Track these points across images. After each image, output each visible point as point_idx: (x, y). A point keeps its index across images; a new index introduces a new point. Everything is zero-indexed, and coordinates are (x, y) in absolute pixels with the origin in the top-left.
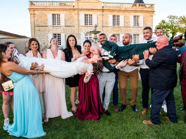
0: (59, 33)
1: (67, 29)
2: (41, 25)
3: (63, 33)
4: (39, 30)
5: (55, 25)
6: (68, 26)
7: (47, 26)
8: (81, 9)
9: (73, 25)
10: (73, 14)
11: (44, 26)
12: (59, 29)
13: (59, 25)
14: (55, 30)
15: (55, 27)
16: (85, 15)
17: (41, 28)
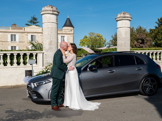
0: (15, 46)
1: (20, 44)
2: (4, 41)
3: (17, 46)
4: (2, 44)
5: (12, 41)
6: (21, 42)
7: (7, 42)
8: (29, 33)
9: (24, 41)
10: (24, 35)
11: (5, 42)
12: (15, 43)
13: (15, 41)
14: (13, 44)
15: (13, 42)
16: (31, 35)
17: (3, 42)
